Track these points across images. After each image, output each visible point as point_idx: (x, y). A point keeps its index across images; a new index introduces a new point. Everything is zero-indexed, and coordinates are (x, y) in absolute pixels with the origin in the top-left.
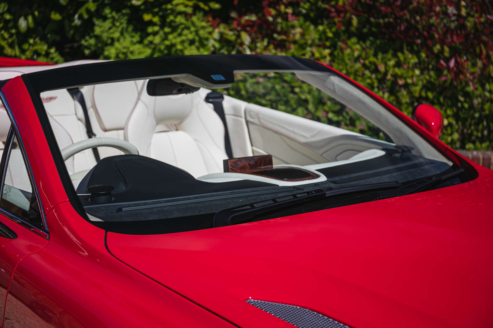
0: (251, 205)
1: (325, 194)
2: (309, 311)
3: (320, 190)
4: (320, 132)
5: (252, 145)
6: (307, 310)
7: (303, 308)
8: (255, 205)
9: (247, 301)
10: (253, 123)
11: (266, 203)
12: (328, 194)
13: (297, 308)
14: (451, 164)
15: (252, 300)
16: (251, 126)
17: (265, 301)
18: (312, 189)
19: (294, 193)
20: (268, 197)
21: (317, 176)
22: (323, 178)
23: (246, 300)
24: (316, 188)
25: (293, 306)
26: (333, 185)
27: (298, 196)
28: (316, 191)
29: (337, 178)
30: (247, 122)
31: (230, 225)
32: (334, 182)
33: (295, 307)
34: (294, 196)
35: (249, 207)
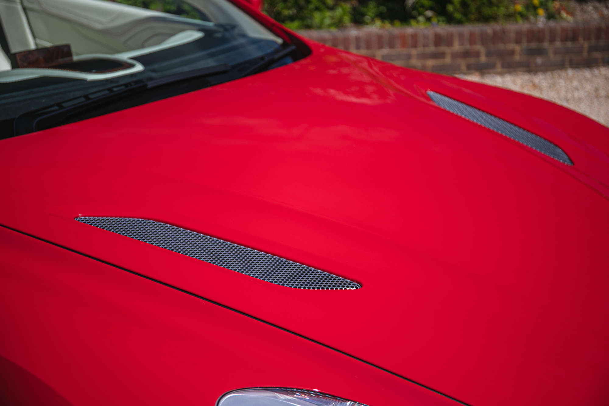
0: (59, 105)
1: (146, 85)
2: (154, 223)
3: (140, 81)
4: (121, 15)
5: (34, 37)
6: (152, 221)
7: (147, 220)
8: (64, 105)
9: (76, 219)
10: (32, 10)
11: (76, 102)
12: (150, 85)
13: (139, 220)
14: (280, 41)
15: (83, 218)
16: (30, 14)
17: (98, 217)
18: (128, 80)
19: (109, 86)
20: (78, 94)
21: (132, 66)
22: (139, 68)
23: (74, 219)
24: (134, 79)
25: (134, 219)
26: (153, 75)
27: (115, 89)
28: (136, 82)
29: (156, 66)
30: (25, 9)
31: (36, 131)
32: (154, 71)
33: (136, 219)
34: (110, 90)
35: (56, 108)
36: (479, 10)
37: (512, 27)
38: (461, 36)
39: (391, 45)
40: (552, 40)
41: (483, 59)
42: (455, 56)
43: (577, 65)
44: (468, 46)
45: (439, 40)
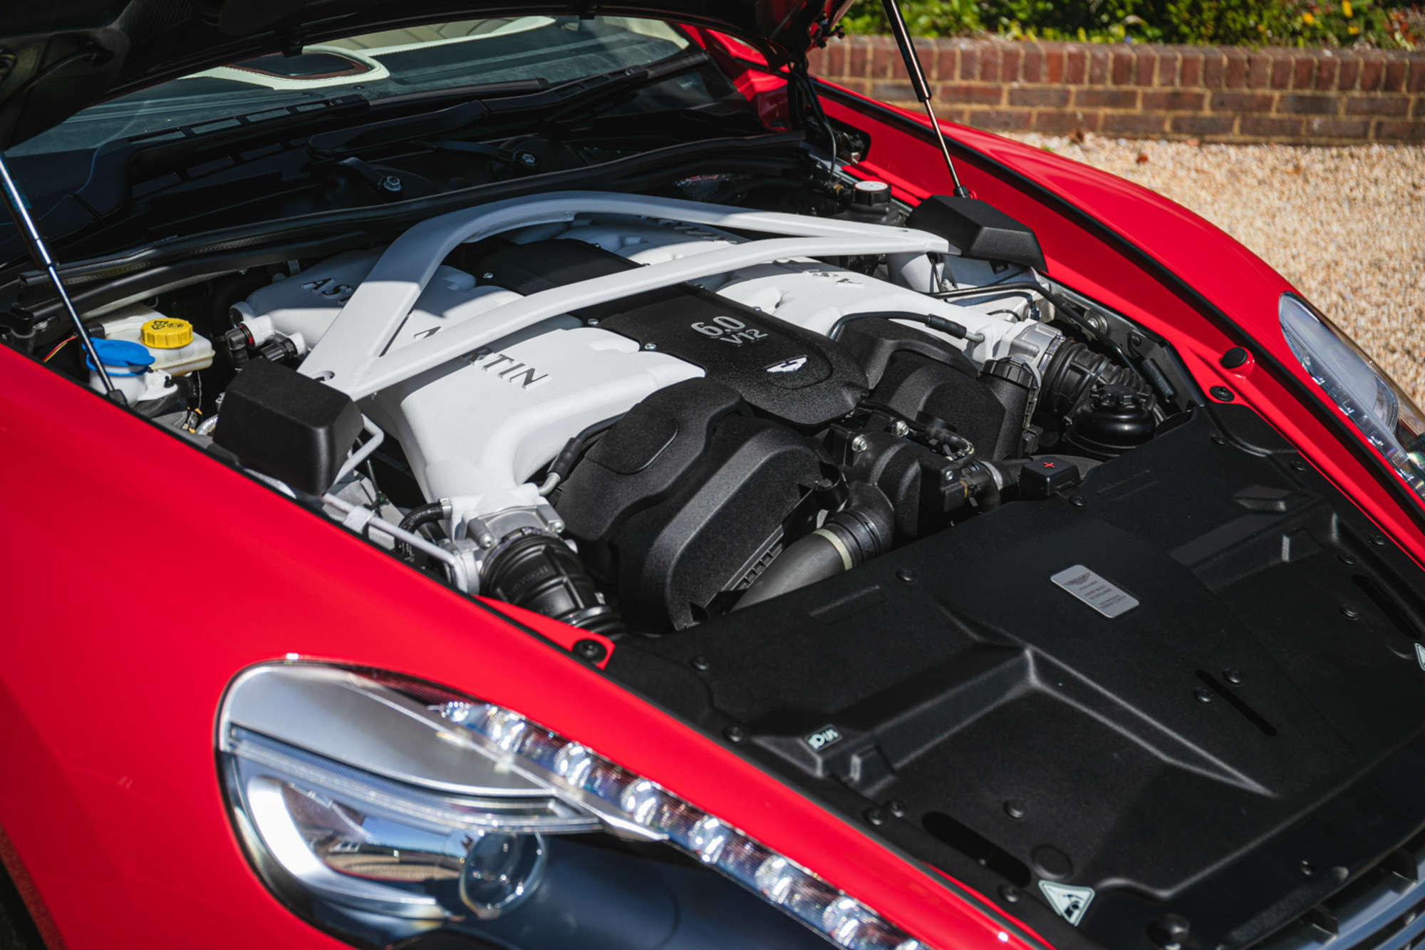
0: (187, 130)
8: (196, 128)
11: (221, 126)
14: (683, 44)
20: (234, 112)
21: (367, 68)
22: (380, 73)
29: (412, 74)
32: (397, 82)
34: (293, 109)
36: (1219, 19)
37: (1269, 55)
38: (1167, 64)
39: (1031, 75)
40: (1345, 87)
41: (1207, 112)
42: (1151, 101)
43: (1390, 137)
44: (1178, 86)
45: (1123, 70)
